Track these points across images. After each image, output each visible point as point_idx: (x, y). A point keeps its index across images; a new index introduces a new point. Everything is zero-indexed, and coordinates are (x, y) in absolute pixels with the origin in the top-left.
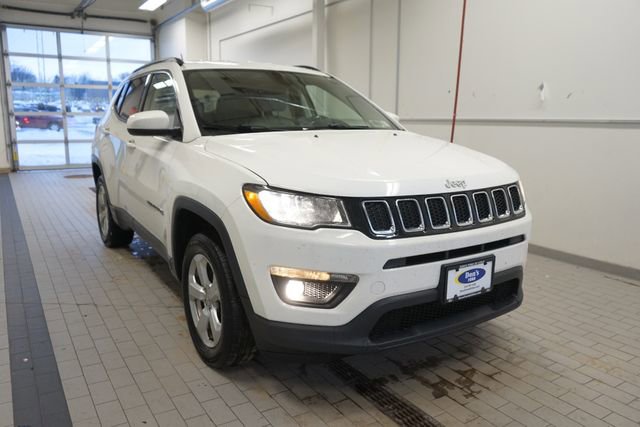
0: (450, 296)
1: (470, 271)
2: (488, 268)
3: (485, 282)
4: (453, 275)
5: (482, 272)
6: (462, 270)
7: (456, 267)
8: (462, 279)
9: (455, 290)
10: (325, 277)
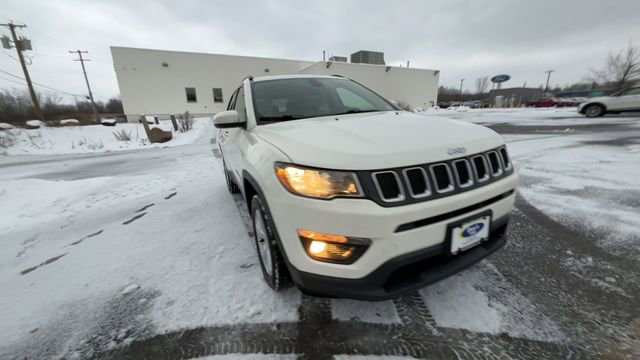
0: (454, 249)
1: (471, 227)
2: (486, 222)
3: (484, 233)
4: (457, 232)
5: (481, 225)
6: (466, 226)
7: (459, 224)
8: (465, 234)
9: (459, 243)
10: (344, 240)
